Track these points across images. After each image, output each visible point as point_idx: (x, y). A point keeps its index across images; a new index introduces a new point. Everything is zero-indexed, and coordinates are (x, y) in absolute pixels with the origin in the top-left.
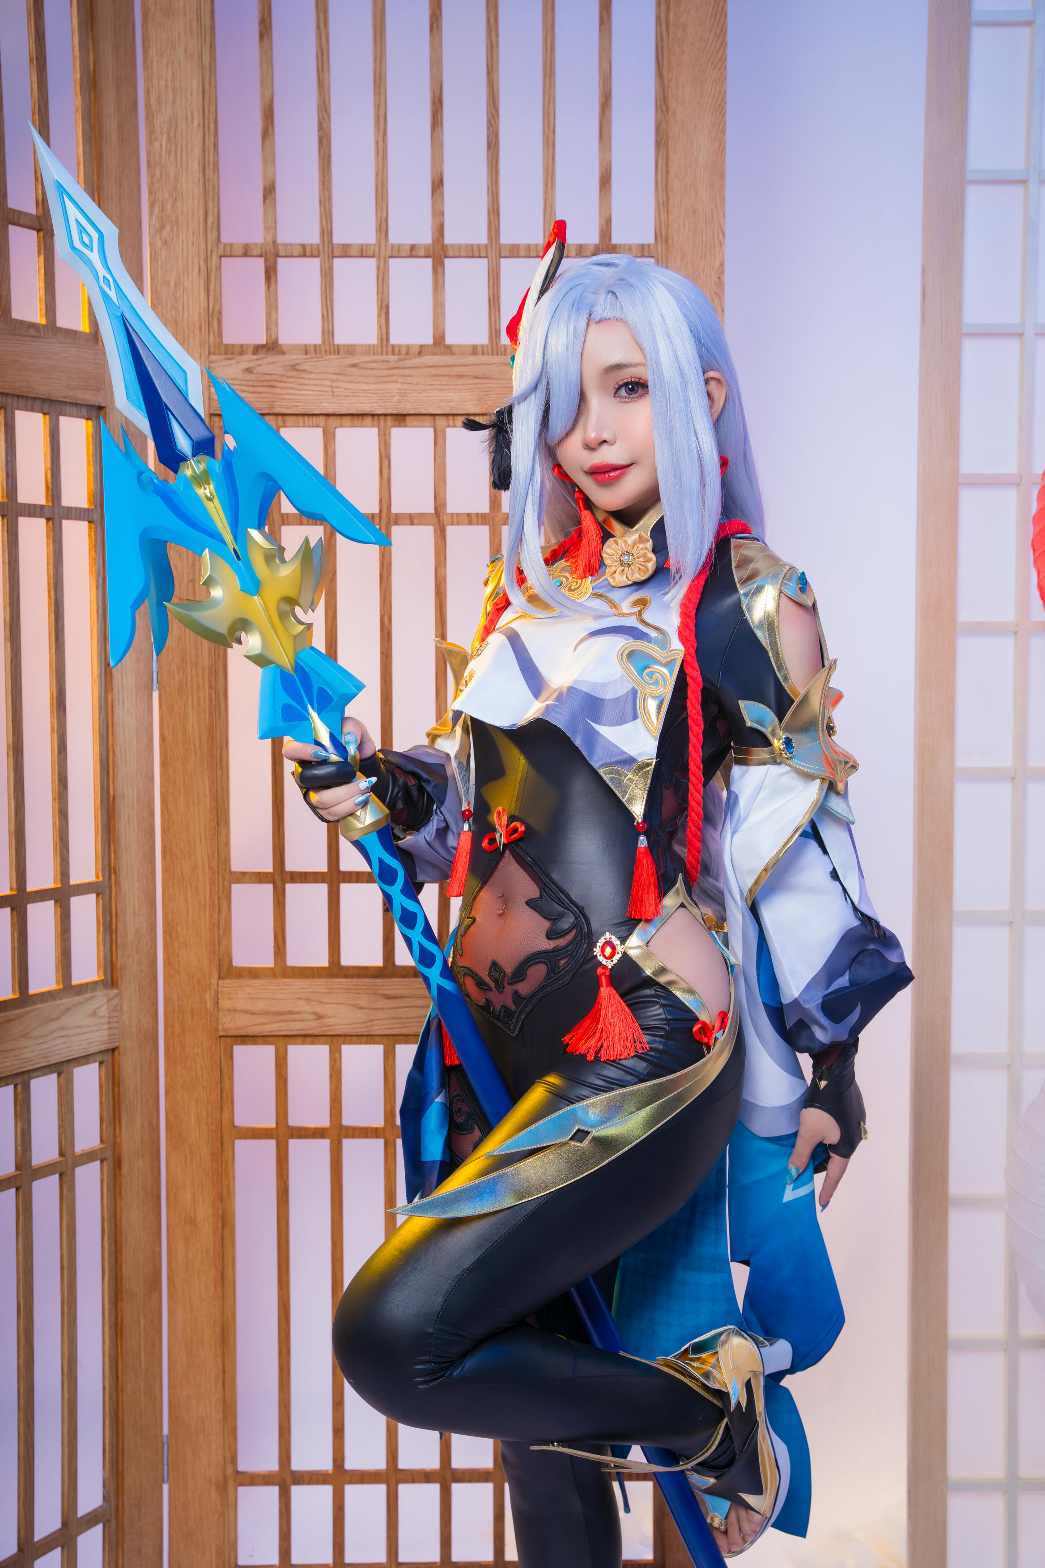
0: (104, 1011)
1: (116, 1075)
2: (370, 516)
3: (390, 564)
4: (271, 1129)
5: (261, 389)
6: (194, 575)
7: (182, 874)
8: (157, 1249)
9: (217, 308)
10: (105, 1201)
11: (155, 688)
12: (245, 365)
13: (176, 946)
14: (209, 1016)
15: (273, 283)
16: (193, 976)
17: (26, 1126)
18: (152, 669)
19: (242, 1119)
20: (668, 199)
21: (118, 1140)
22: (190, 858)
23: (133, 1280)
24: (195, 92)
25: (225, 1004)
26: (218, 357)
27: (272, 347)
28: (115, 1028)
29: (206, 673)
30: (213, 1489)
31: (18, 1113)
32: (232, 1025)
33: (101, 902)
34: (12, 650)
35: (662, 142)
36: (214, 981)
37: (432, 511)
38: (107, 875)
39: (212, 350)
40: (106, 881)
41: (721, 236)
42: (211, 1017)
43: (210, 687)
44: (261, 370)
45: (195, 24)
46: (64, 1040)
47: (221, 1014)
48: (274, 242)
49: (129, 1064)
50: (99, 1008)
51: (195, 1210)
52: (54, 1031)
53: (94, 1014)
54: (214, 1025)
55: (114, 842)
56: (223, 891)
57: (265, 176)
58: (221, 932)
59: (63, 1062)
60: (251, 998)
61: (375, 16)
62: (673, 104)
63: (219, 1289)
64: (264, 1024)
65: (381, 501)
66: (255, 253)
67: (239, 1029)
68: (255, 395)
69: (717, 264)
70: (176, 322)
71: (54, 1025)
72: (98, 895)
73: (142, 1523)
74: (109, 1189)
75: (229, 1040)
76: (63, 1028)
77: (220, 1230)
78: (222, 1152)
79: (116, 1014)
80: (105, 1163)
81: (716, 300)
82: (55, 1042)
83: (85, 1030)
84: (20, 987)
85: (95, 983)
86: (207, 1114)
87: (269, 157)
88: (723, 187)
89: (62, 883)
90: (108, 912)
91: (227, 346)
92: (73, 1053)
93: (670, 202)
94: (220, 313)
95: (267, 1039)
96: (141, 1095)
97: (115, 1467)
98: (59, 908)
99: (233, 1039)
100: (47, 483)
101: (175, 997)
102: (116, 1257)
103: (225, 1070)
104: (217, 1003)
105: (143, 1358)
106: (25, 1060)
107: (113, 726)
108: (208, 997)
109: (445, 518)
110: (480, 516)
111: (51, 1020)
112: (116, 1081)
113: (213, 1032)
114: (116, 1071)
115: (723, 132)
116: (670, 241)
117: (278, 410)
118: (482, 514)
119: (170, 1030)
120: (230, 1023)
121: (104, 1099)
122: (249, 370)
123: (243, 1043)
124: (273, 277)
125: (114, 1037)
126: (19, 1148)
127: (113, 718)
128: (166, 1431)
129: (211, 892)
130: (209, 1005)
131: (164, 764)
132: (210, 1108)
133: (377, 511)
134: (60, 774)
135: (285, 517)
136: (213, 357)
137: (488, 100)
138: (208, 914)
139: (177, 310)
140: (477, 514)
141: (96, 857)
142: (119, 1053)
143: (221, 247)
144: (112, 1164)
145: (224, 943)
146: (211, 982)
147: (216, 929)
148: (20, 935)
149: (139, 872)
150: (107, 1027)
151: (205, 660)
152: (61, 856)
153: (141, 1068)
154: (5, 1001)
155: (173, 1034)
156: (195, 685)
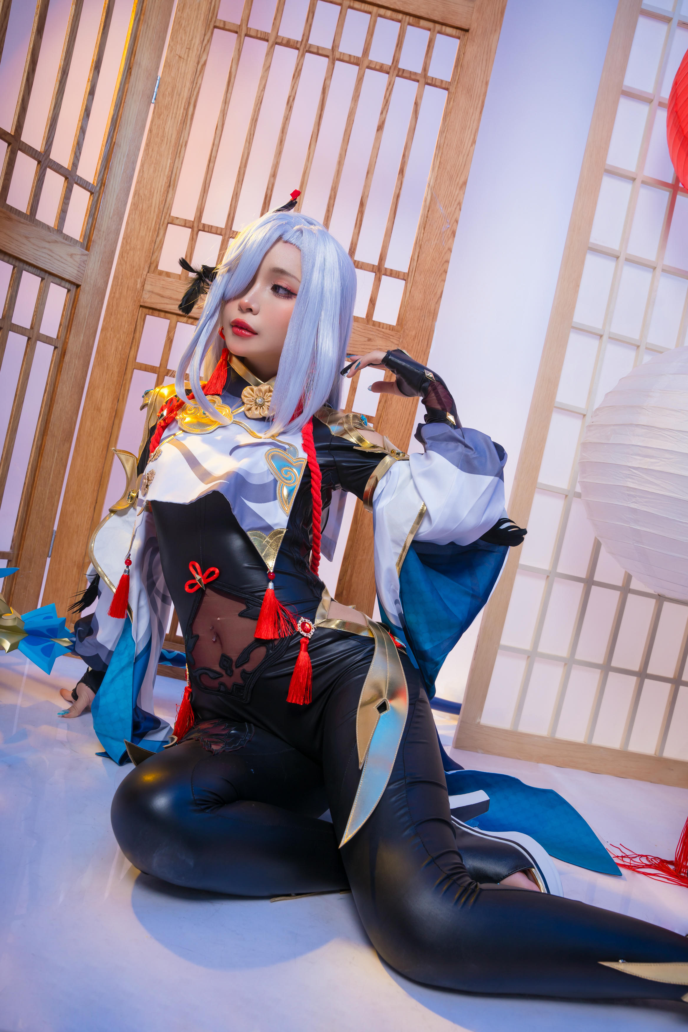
0: (78, 258)
1: (75, 302)
2: (296, 42)
3: (301, 70)
4: (156, 367)
6: (190, 46)
7: (142, 208)
8: (74, 418)
10: (51, 373)
11: (153, 99)
13: (128, 248)
14: (137, 292)
16: (133, 267)
17: (14, 294)
18: (154, 90)
19: (141, 359)
21: (67, 340)
22: (149, 200)
23: (56, 428)
25: (148, 287)
28: (82, 273)
29: (184, 101)
30: (76, 567)
31: (11, 285)
32: (149, 300)
33: (92, 198)
36: (145, 273)
37: (330, 47)
40: (98, 189)
42: (138, 293)
43: (184, 109)
46: (50, 257)
47: (144, 292)
49: (85, 298)
50: (75, 254)
51: (101, 402)
52: (45, 248)
53: (71, 255)
54: (138, 298)
55: (108, 168)
56: (163, 225)
58: (156, 247)
59: (46, 271)
60: (164, 287)
63: (104, 452)
64: (167, 304)
65: (303, 35)
67: (152, 303)
71: (47, 245)
72: (91, 194)
73: (30, 572)
74: (55, 366)
75: (144, 310)
76: (51, 251)
77: (113, 418)
78: (125, 374)
79: (85, 266)
80: (56, 350)
82: (44, 255)
83: (64, 261)
84: (31, 210)
85: (77, 241)
86: (122, 349)
89: (72, 170)
90: (94, 206)
92: (53, 269)
95: (167, 314)
96: (87, 322)
97: (21, 531)
98: (66, 183)
99: (147, 310)
101: (120, 277)
102: (49, 409)
103: (138, 327)
104: (144, 286)
105: (51, 476)
106: (23, 252)
107: (124, 102)
108: (139, 281)
109: (336, 53)
110: (356, 57)
111: (44, 240)
112: (74, 306)
113: (137, 302)
114: (76, 300)
118: (357, 57)
119: (112, 295)
120: (148, 299)
121: (65, 312)
123: (152, 314)
125: (79, 277)
126: (7, 305)
127: (125, 99)
128: (55, 528)
129: (155, 222)
130: (139, 286)
131: (147, 145)
132: (124, 345)
133: (300, 40)
134: (86, 106)
135: (249, 29)
138: (151, 234)
140: (354, 56)
141: (96, 170)
142: (80, 289)
144: (60, 353)
145: (156, 254)
146: (143, 273)
147: (153, 244)
148: (39, 180)
149: (117, 196)
150: (77, 269)
151: (186, 94)
152: (75, 154)
153: (91, 307)
154: (20, 211)
155: (114, 297)
156: (176, 106)
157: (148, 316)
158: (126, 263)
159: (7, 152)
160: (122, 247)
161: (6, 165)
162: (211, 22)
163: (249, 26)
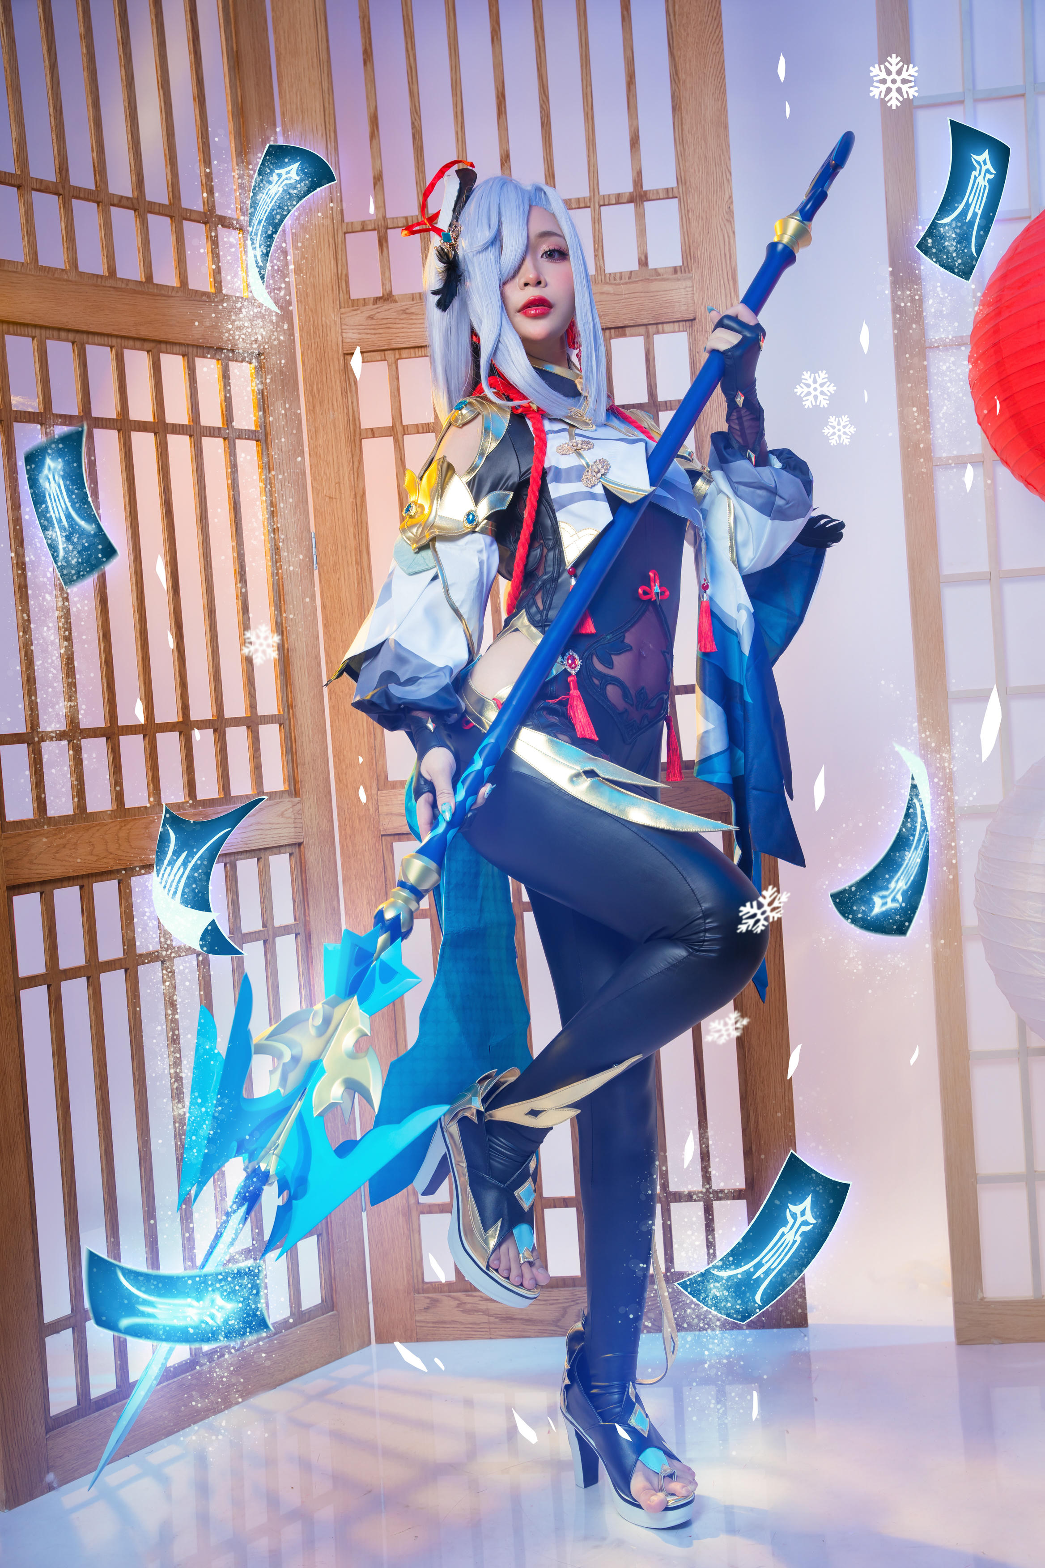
0: (289, 813)
1: (303, 865)
5: (381, 331)
6: (340, 478)
9: (344, 272)
10: (301, 968)
11: (315, 566)
12: (367, 314)
13: (344, 767)
14: (372, 820)
15: (385, 249)
17: (235, 897)
20: (684, 150)
21: (307, 918)
24: (318, 110)
25: (383, 809)
26: (347, 310)
27: (387, 297)
28: (300, 827)
29: (353, 553)
31: (229, 887)
32: (390, 826)
33: (283, 730)
34: (203, 535)
35: (676, 108)
36: (374, 792)
38: (286, 710)
39: (342, 305)
40: (286, 714)
41: (728, 175)
42: (374, 821)
43: (357, 563)
44: (379, 316)
45: (315, 60)
46: (260, 832)
47: (381, 817)
48: (384, 218)
49: (312, 856)
50: (286, 810)
52: (252, 825)
53: (282, 814)
54: (377, 827)
55: (290, 684)
57: (374, 168)
58: (378, 754)
59: (260, 849)
61: (449, 37)
62: (682, 76)
66: (370, 228)
67: (396, 828)
68: (377, 336)
69: (727, 197)
70: (314, 286)
72: (280, 725)
73: (348, 1241)
74: (303, 958)
75: (388, 838)
79: (300, 817)
80: (298, 935)
81: (728, 225)
82: (253, 833)
83: (276, 826)
84: (224, 790)
85: (283, 792)
87: (376, 153)
88: (727, 136)
89: (251, 712)
90: (289, 738)
91: (353, 300)
92: (268, 842)
93: (687, 153)
94: (347, 276)
96: (324, 882)
98: (250, 733)
99: (392, 838)
100: (222, 411)
101: (346, 807)
103: (387, 863)
104: (378, 809)
107: (284, 594)
108: (370, 805)
112: (303, 870)
113: (377, 832)
114: (303, 862)
115: (724, 93)
116: (688, 183)
117: (395, 346)
119: (343, 832)
120: (388, 824)
121: (295, 883)
122: (371, 317)
123: (400, 840)
124: (384, 244)
125: (299, 834)
126: (231, 916)
127: (283, 589)
130: (372, 811)
131: (326, 626)
136: (343, 310)
137: (539, 90)
138: (366, 739)
139: (314, 277)
141: (277, 697)
142: (304, 847)
143: (344, 226)
144: (303, 937)
145: (380, 763)
147: (373, 752)
148: (221, 751)
149: (311, 709)
150: (293, 825)
151: (352, 543)
152: (249, 693)
153: (322, 860)
154: (213, 799)
155: (346, 835)
156: (345, 563)
157: (395, 844)
158: (347, 787)
159: (180, 742)
160: (335, 768)
161: (184, 757)
162: (355, 436)
163: (404, 423)
